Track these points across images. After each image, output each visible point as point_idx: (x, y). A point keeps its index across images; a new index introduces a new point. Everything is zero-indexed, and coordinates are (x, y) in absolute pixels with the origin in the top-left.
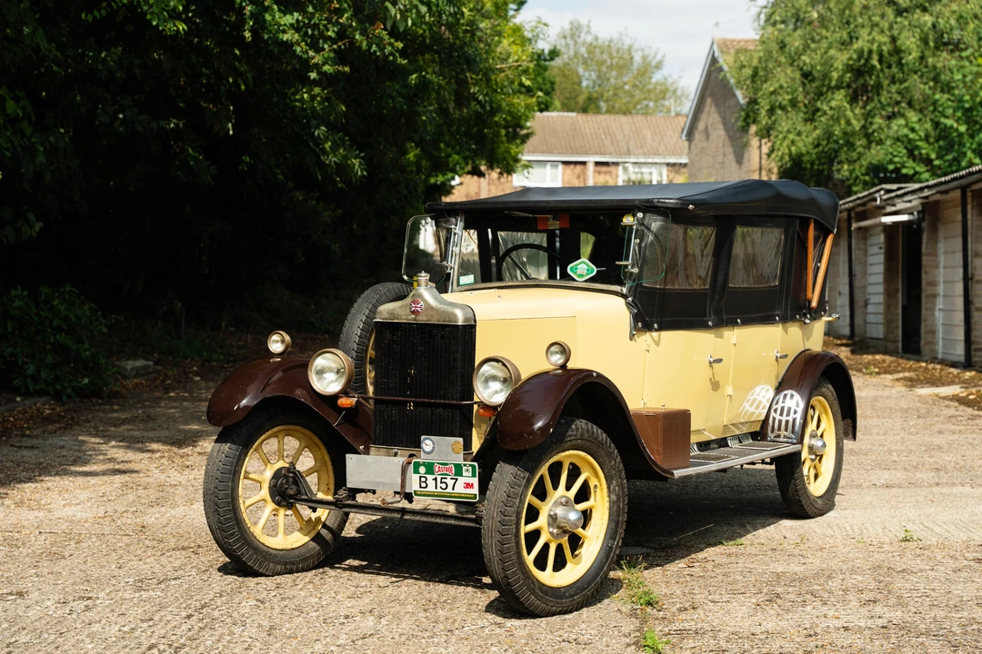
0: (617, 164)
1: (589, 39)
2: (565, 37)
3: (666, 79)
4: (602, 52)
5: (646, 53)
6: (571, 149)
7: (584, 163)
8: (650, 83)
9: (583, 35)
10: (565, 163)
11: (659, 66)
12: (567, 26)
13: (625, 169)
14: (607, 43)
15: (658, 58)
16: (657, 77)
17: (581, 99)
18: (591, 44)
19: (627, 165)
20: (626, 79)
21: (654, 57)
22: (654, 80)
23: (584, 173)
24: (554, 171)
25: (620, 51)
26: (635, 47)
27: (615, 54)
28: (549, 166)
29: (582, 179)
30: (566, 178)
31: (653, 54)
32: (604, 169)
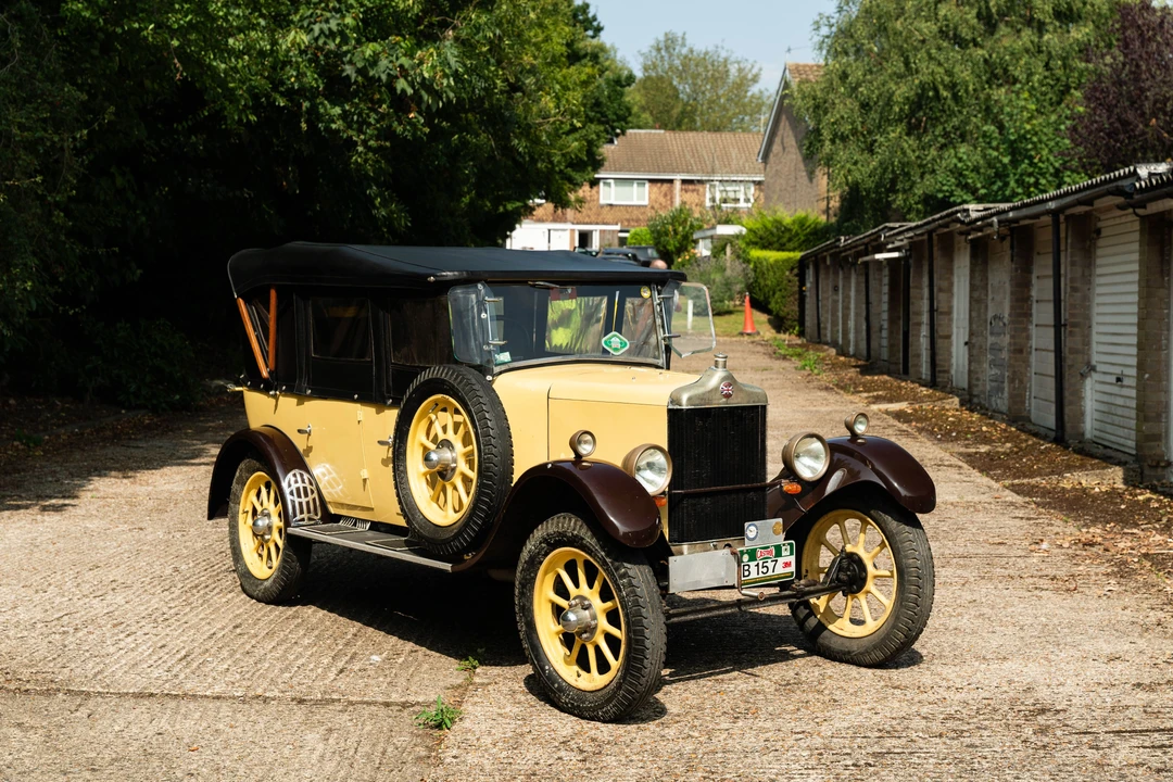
0: (703, 182)
1: (684, 51)
2: (659, 49)
4: (697, 66)
5: (742, 66)
6: (660, 166)
7: (671, 181)
8: (746, 97)
9: (678, 48)
10: (651, 181)
11: (755, 79)
12: (662, 38)
13: (712, 187)
14: (702, 56)
15: (754, 71)
16: (754, 90)
17: (676, 112)
18: (686, 57)
19: (713, 183)
20: (720, 93)
21: (750, 70)
22: (749, 94)
23: (671, 191)
24: (641, 189)
25: (716, 63)
26: (732, 59)
27: (710, 67)
28: (635, 185)
29: (669, 198)
30: (653, 196)
31: (750, 66)
32: (691, 187)
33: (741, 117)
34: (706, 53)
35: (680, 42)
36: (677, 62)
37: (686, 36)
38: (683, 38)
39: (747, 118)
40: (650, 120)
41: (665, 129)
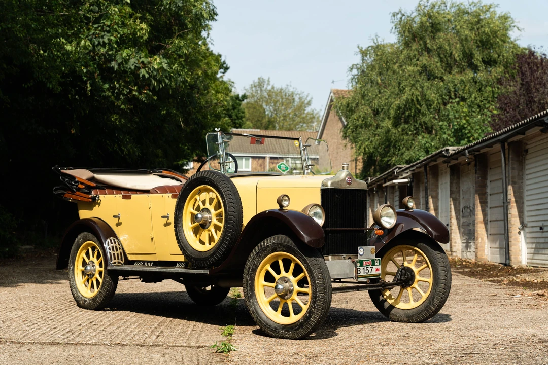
0: (282, 158)
1: (269, 88)
2: (255, 87)
3: (313, 111)
4: (276, 95)
5: (301, 96)
6: (257, 150)
7: (264, 158)
8: (304, 113)
9: (265, 86)
10: (253, 157)
11: (309, 104)
12: (257, 80)
13: (287, 161)
14: (279, 91)
15: (309, 99)
16: (308, 110)
17: (265, 120)
18: (270, 91)
19: (288, 159)
20: (290, 111)
21: (306, 99)
22: (306, 112)
23: (264, 163)
24: (247, 161)
25: (287, 95)
26: (296, 93)
27: (284, 97)
28: (244, 160)
29: (263, 167)
30: (254, 166)
31: (306, 96)
32: (275, 161)
33: (302, 124)
34: (281, 89)
35: (267, 82)
36: (265, 94)
37: (270, 80)
38: (269, 81)
39: (305, 125)
40: (251, 125)
41: (260, 129)
